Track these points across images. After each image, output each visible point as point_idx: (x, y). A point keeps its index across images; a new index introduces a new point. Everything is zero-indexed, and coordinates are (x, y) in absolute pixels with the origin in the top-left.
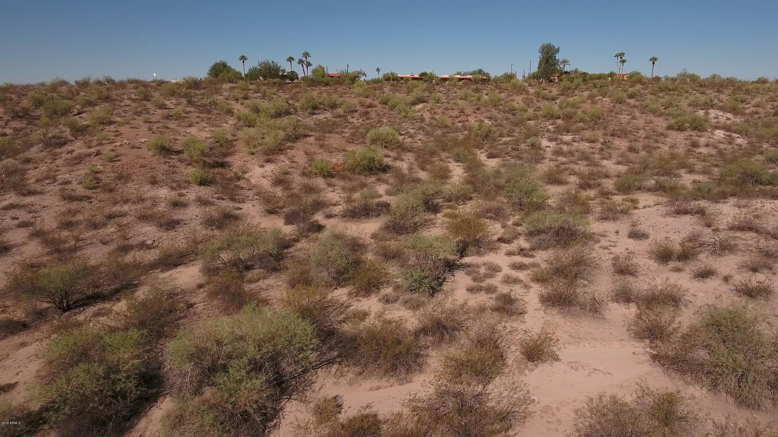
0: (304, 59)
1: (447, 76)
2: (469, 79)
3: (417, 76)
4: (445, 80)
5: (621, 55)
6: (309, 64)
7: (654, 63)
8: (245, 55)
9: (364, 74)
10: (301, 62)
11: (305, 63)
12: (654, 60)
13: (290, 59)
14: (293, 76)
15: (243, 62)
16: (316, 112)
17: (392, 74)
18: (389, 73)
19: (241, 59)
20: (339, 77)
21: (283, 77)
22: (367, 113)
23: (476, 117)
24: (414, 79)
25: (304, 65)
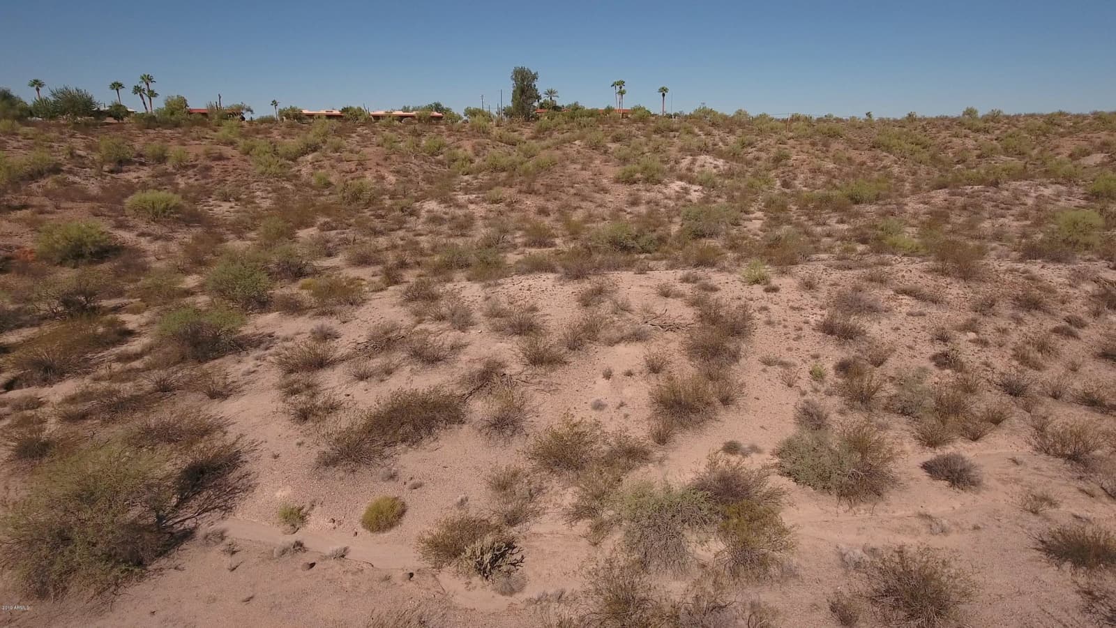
0: (144, 86)
1: (381, 113)
2: (412, 117)
3: (336, 112)
4: (377, 117)
5: (621, 83)
6: (152, 94)
7: (664, 95)
8: (39, 79)
9: (249, 110)
10: (137, 90)
11: (146, 92)
12: (664, 91)
13: (117, 86)
14: (118, 112)
15: (38, 90)
16: (125, 168)
17: (293, 109)
18: (289, 107)
19: (32, 86)
20: (204, 114)
21: (100, 114)
22: (208, 168)
23: (377, 171)
24: (329, 117)
25: (144, 96)
